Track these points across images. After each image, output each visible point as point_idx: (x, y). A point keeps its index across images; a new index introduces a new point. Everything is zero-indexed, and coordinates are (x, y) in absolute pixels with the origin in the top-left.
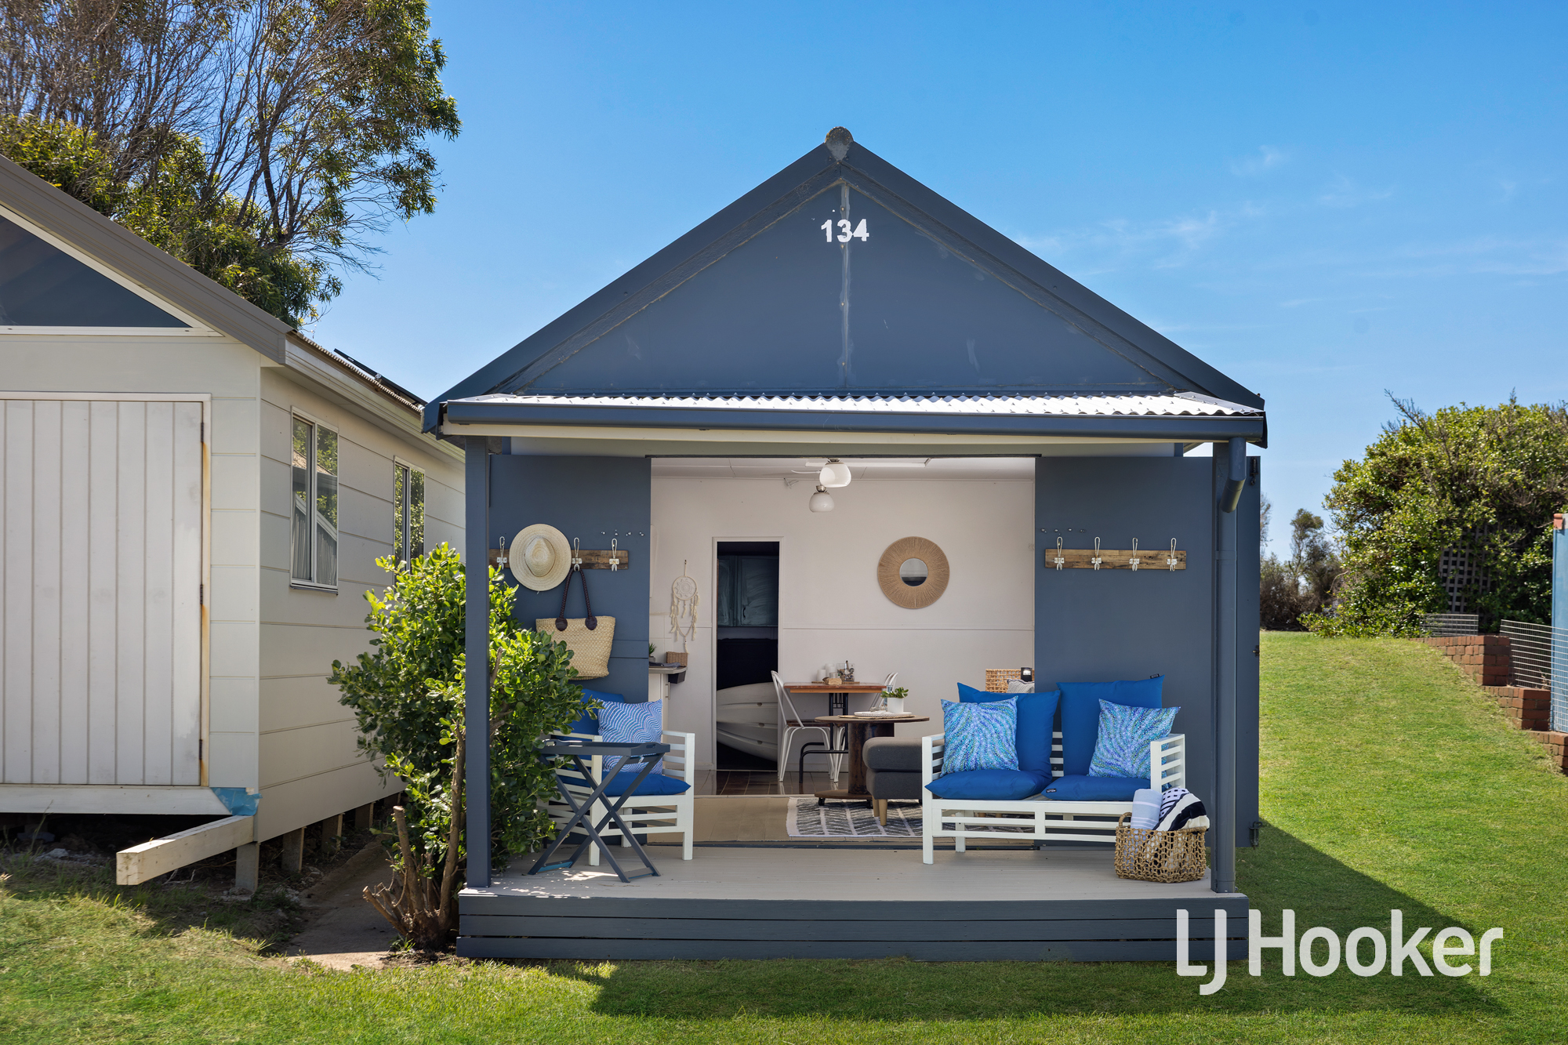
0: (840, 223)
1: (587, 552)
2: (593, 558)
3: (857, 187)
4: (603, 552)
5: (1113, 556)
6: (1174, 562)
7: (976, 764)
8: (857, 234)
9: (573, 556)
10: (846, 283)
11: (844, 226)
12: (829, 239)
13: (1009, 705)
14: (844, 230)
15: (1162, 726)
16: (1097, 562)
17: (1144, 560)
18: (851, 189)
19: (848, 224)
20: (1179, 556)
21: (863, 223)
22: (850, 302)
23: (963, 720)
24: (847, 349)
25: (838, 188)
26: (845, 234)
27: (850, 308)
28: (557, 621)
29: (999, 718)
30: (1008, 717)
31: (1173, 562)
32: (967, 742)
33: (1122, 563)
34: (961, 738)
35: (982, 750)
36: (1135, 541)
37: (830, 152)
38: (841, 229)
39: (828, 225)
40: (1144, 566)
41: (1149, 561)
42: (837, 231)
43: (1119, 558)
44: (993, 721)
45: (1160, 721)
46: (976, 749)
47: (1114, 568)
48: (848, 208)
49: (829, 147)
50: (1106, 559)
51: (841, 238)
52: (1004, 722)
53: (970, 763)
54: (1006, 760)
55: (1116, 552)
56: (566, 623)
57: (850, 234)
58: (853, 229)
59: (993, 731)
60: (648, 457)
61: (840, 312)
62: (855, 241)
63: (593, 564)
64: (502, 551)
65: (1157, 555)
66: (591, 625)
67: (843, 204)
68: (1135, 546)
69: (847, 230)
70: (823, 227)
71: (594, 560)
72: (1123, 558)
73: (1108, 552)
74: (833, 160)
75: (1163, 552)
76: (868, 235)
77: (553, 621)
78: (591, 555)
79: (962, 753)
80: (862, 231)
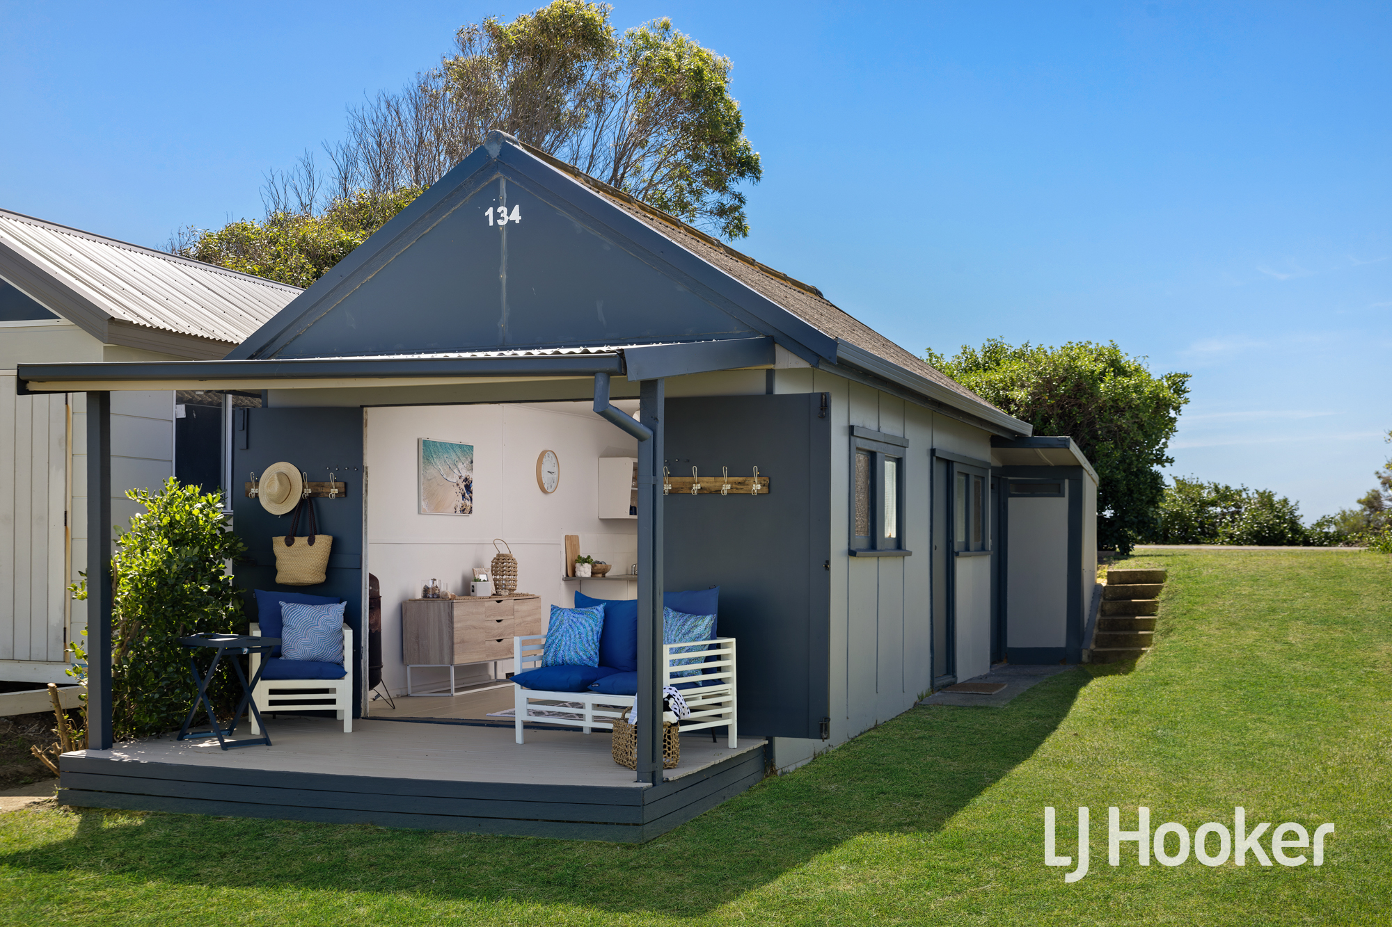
0: (499, 210)
1: (315, 483)
2: (319, 488)
3: (510, 179)
4: (326, 484)
5: (709, 482)
6: (759, 487)
7: (563, 660)
8: (511, 218)
9: (304, 487)
10: (504, 258)
11: (502, 212)
12: (491, 224)
13: (594, 611)
14: (502, 215)
15: (697, 631)
16: (696, 487)
17: (734, 486)
18: (507, 181)
19: (505, 210)
20: (763, 482)
21: (517, 208)
22: (507, 275)
23: (557, 623)
24: (505, 313)
25: (498, 180)
26: (503, 218)
27: (507, 279)
28: (286, 539)
29: (583, 622)
30: (591, 621)
31: (757, 487)
32: (557, 641)
33: (717, 488)
34: (553, 638)
35: (567, 648)
36: (725, 470)
37: (487, 152)
38: (500, 214)
39: (490, 212)
40: (735, 491)
41: (739, 487)
42: (497, 216)
43: (714, 484)
44: (578, 624)
45: (696, 626)
46: (562, 647)
47: (711, 493)
48: (505, 197)
49: (487, 148)
50: (705, 485)
51: (500, 222)
52: (587, 625)
53: (558, 659)
54: (584, 657)
55: (712, 479)
56: (293, 541)
57: (506, 218)
58: (509, 214)
59: (577, 633)
60: (362, 407)
61: (500, 283)
62: (511, 223)
63: (319, 493)
64: (254, 483)
65: (745, 481)
66: (311, 542)
67: (501, 194)
68: (725, 473)
69: (504, 215)
70: (486, 214)
71: (320, 490)
72: (718, 484)
73: (706, 479)
74: (489, 157)
75: (749, 479)
76: (520, 218)
77: (282, 539)
78: (318, 486)
79: (552, 650)
80: (516, 216)
